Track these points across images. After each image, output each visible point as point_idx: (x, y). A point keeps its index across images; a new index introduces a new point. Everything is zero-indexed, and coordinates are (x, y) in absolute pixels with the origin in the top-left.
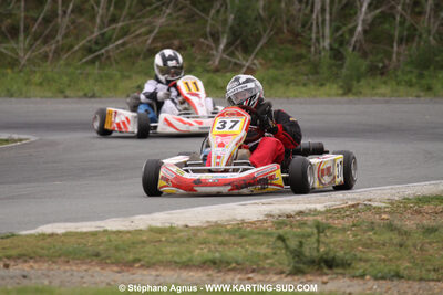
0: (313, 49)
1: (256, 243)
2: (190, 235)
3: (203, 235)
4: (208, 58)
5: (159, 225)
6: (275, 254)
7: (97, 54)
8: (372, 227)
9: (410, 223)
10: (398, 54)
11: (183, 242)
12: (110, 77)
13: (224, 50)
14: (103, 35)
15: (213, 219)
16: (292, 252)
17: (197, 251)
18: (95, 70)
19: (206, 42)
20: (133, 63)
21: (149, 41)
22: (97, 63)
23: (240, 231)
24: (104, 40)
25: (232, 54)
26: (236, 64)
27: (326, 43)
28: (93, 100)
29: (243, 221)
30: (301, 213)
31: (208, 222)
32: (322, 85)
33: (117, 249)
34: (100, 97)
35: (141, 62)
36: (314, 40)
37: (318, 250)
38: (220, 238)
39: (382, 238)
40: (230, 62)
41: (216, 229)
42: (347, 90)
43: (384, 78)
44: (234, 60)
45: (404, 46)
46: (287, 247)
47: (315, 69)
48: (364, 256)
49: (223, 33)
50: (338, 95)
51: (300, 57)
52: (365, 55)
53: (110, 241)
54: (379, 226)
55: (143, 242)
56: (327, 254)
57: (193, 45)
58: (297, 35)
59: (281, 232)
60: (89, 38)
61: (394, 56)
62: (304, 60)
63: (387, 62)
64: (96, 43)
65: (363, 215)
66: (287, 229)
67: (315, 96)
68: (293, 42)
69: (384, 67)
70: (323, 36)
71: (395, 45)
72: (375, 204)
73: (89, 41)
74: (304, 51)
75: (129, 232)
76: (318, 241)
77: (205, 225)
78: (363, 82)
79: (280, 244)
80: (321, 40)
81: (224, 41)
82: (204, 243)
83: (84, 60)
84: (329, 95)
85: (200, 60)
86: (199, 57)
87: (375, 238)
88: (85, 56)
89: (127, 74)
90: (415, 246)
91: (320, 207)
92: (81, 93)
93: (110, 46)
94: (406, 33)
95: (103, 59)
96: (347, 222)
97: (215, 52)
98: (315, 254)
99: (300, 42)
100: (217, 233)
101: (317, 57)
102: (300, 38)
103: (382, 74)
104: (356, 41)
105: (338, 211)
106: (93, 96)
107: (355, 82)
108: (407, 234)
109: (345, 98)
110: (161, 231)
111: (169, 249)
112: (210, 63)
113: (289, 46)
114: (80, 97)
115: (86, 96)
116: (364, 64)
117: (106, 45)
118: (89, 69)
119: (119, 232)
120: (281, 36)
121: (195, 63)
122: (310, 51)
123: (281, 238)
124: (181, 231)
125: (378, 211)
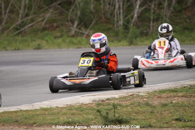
0: (115, 25)
1: (88, 114)
2: (59, 111)
3: (64, 111)
4: (69, 31)
5: (45, 107)
6: (96, 118)
7: (20, 31)
8: (139, 104)
9: (156, 102)
10: (153, 26)
11: (56, 114)
12: (26, 41)
13: (76, 27)
14: (23, 22)
15: (69, 103)
16: (103, 117)
17: (62, 118)
18: (19, 38)
19: (68, 24)
20: (36, 34)
21: (43, 24)
22: (20, 35)
23: (81, 108)
24: (23, 24)
25: (80, 29)
26: (82, 33)
27: (121, 23)
28: (18, 51)
29: (82, 104)
30: (108, 99)
31: (67, 105)
32: (120, 41)
33: (26, 118)
34: (22, 50)
35: (40, 34)
36: (116, 22)
37: (115, 116)
38: (72, 112)
39: (143, 109)
40: (79, 32)
41: (70, 108)
42: (131, 43)
43: (147, 37)
44: (81, 31)
45: (155, 23)
46: (101, 115)
47: (117, 34)
48: (135, 118)
49: (76, 19)
50: (126, 45)
51: (110, 29)
52: (138, 27)
53: (23, 115)
54: (142, 104)
55: (38, 115)
56: (119, 117)
57: (62, 25)
58: (109, 19)
59: (99, 108)
60: (16, 24)
61: (151, 28)
62: (112, 31)
63: (148, 30)
64: (20, 26)
65: (135, 100)
66: (102, 107)
67: (116, 46)
68: (106, 23)
69: (147, 32)
70: (120, 20)
71: (151, 22)
72: (141, 94)
73: (17, 25)
74: (111, 26)
75: (32, 111)
76: (115, 112)
77: (65, 106)
78: (138, 39)
79: (98, 114)
80: (119, 21)
81: (76, 23)
82: (65, 114)
83: (15, 33)
84: (123, 46)
85: (66, 32)
86: (65, 30)
87: (140, 109)
88: (15, 32)
89: (33, 39)
90: (158, 113)
91: (117, 96)
92: (13, 48)
93: (26, 27)
94: (156, 17)
95: (23, 32)
96: (128, 103)
97: (72, 28)
98: (114, 118)
99: (110, 23)
100: (70, 109)
101: (117, 29)
102: (110, 21)
103: (146, 35)
104: (134, 22)
105: (125, 98)
106: (19, 49)
107: (134, 40)
108: (154, 107)
109: (130, 47)
110: (46, 110)
111: (49, 117)
112: (70, 33)
113: (105, 24)
114: (13, 50)
115: (15, 49)
116: (138, 31)
117: (24, 26)
118: (17, 37)
119: (27, 110)
120: (102, 20)
121: (64, 33)
122: (114, 27)
123: (98, 111)
124: (55, 109)
125: (142, 97)
